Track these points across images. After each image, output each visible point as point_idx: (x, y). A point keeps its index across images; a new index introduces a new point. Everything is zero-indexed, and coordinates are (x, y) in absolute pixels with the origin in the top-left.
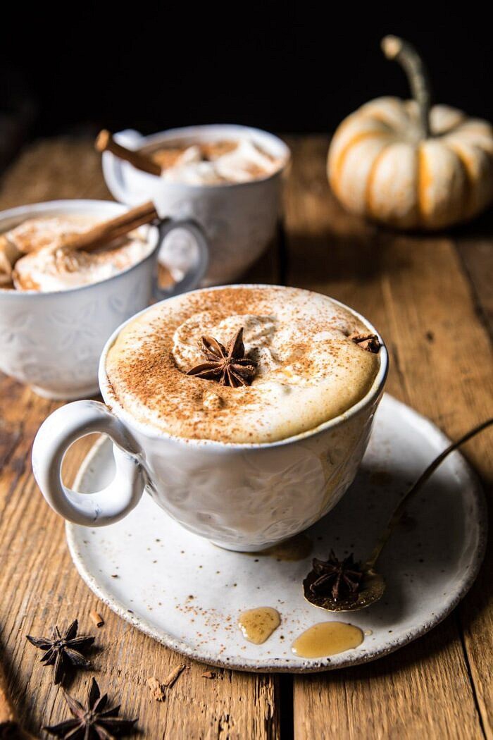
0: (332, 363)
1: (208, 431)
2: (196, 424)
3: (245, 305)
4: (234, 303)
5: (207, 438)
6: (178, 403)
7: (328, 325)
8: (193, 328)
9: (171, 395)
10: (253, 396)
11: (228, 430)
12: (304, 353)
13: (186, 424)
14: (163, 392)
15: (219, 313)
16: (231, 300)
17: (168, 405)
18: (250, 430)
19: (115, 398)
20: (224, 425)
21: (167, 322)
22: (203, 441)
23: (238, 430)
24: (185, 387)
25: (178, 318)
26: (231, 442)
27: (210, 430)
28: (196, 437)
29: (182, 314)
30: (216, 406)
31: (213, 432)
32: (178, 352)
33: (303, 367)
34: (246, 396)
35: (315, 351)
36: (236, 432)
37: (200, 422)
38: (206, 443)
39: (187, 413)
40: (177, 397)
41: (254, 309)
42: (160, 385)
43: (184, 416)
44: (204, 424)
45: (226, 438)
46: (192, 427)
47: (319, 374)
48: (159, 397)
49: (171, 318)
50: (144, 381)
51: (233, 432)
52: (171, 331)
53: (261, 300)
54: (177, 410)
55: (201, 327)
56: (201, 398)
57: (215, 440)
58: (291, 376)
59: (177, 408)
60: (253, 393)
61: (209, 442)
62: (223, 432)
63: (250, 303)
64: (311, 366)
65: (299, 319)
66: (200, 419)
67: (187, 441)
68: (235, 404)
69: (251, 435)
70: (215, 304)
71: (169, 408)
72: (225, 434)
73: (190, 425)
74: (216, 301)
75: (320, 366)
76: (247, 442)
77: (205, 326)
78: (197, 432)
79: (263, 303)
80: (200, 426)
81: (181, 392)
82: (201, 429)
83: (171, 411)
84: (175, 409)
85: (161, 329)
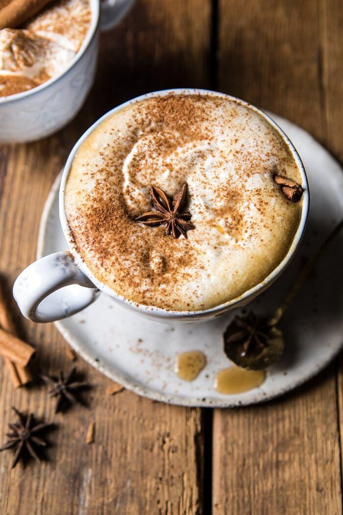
0: (258, 222)
1: (154, 300)
2: (145, 292)
3: (187, 125)
4: (178, 122)
5: (153, 305)
6: (130, 268)
7: (262, 164)
8: (140, 160)
9: (123, 257)
10: (190, 256)
11: (170, 299)
12: (236, 203)
13: (137, 292)
14: (116, 253)
15: (163, 138)
16: (174, 119)
17: (121, 269)
18: (188, 301)
19: (76, 249)
20: (167, 295)
21: (116, 150)
22: (151, 307)
23: (178, 300)
24: (134, 246)
25: (125, 144)
26: (172, 310)
27: (156, 299)
28: (144, 303)
29: (129, 139)
30: (160, 270)
31: (159, 301)
32: (128, 192)
33: (234, 222)
34: (185, 255)
35: (246, 204)
36: (177, 302)
37: (148, 290)
38: (152, 309)
39: (137, 280)
40: (128, 260)
41: (196, 130)
42: (113, 244)
43: (135, 283)
44: (150, 293)
45: (169, 306)
46: (141, 295)
47: (247, 235)
48: (113, 258)
49: (119, 144)
50: (100, 238)
51: (173, 302)
52: (120, 161)
53: (203, 120)
54: (129, 276)
55: (147, 157)
56: (148, 258)
57: (160, 307)
58: (223, 233)
59: (129, 274)
60: (191, 253)
61: (155, 308)
62: (167, 301)
63: (192, 123)
64: (242, 222)
65: (237, 152)
66: (148, 287)
67: (138, 306)
68: (176, 266)
69: (188, 305)
70: (159, 124)
71: (123, 274)
72: (168, 303)
73: (140, 293)
74: (161, 121)
75: (249, 224)
76: (185, 310)
77: (151, 157)
78: (145, 299)
79: (205, 124)
80: (148, 295)
81: (132, 252)
82: (149, 298)
83: (124, 277)
84: (127, 275)
85: (111, 159)
